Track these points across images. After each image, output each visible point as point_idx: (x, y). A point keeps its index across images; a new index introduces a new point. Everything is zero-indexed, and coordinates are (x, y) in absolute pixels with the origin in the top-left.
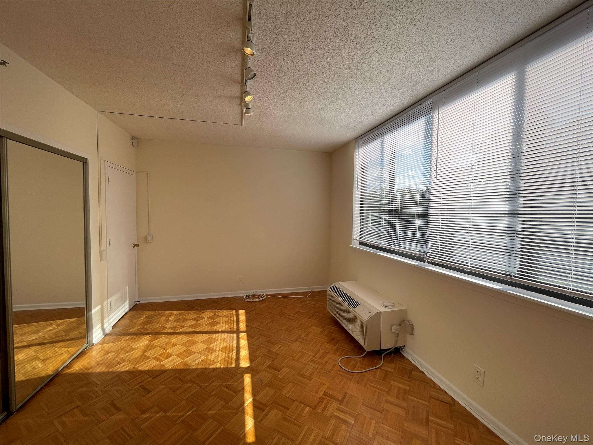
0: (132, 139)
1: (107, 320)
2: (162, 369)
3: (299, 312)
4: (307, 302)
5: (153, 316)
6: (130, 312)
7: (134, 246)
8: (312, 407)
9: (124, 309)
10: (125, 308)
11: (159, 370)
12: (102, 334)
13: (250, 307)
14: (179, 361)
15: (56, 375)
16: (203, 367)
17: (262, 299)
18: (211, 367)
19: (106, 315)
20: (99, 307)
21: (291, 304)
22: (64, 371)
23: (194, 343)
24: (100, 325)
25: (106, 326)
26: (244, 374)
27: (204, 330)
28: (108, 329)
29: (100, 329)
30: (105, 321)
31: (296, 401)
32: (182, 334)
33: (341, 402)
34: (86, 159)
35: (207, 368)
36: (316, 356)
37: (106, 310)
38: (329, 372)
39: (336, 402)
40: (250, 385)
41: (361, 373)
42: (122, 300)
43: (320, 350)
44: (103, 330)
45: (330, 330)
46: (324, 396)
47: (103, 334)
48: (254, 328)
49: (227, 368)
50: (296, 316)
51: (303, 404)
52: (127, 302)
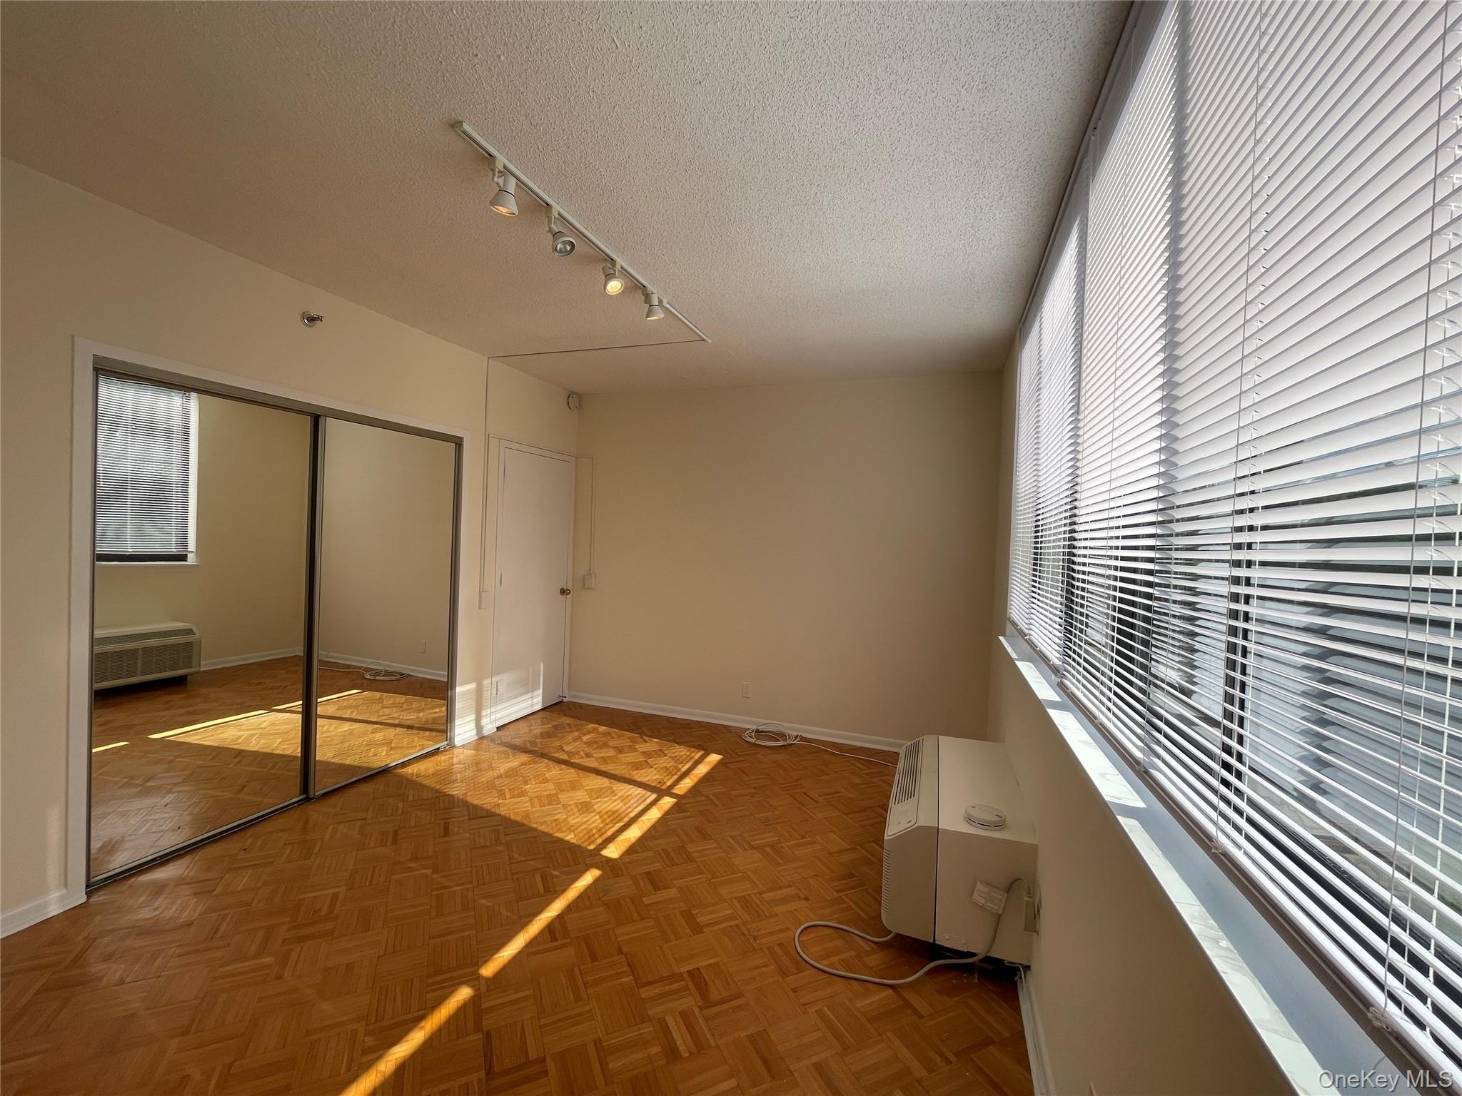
0: (569, 397)
1: (489, 712)
2: (493, 810)
3: (839, 793)
4: (884, 778)
5: (566, 726)
6: (543, 712)
7: (563, 592)
8: (639, 982)
9: (529, 702)
10: (534, 702)
11: (487, 811)
12: (474, 732)
13: (740, 753)
14: (527, 806)
15: (384, 770)
16: (546, 830)
17: (781, 743)
18: (556, 835)
19: (486, 702)
20: (472, 686)
21: (836, 772)
22: (396, 769)
23: (574, 786)
24: (473, 717)
25: (484, 721)
26: (592, 868)
27: (613, 772)
28: (489, 727)
29: (473, 725)
30: (484, 713)
31: (625, 955)
32: (574, 768)
33: (707, 1003)
34: (461, 439)
35: (550, 835)
36: (764, 896)
37: (486, 694)
38: (755, 938)
39: (699, 998)
40: (582, 889)
41: (828, 975)
42: (526, 686)
43: (791, 886)
44: (479, 727)
45: (868, 855)
46: (685, 976)
47: (477, 734)
48: (703, 795)
49: (579, 846)
50: (820, 799)
51: (630, 967)
52: (540, 692)
